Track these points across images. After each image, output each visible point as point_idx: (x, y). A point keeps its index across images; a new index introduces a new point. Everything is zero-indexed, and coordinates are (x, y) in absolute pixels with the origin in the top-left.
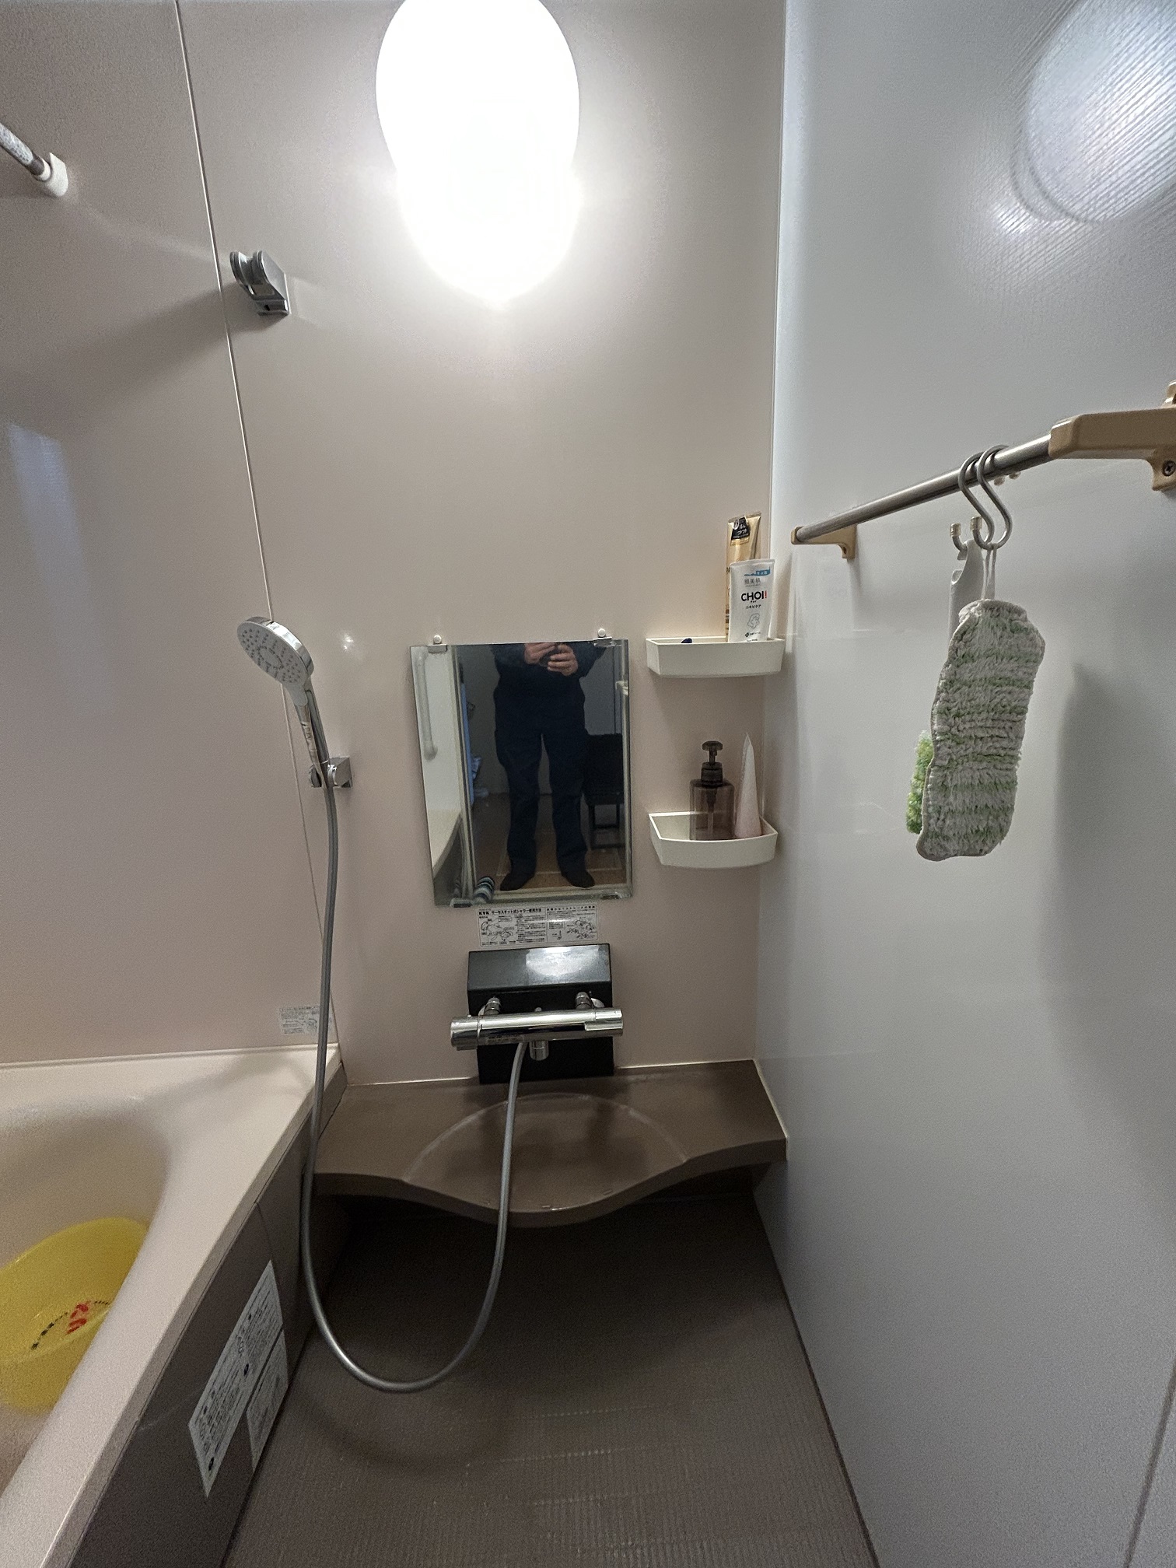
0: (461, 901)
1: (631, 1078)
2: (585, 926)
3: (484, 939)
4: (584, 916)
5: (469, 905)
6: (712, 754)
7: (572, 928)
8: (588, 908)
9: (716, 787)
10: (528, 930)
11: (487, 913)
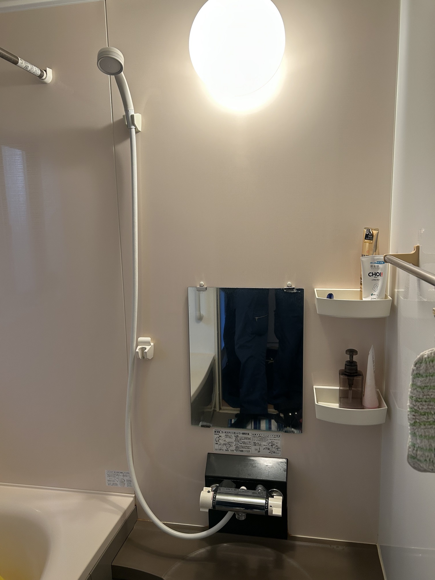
0: (205, 424)
1: (298, 543)
2: (274, 447)
3: (217, 447)
4: (274, 441)
5: (209, 427)
6: (351, 357)
7: (267, 447)
8: (276, 437)
9: (354, 376)
10: (241, 445)
11: (219, 432)
